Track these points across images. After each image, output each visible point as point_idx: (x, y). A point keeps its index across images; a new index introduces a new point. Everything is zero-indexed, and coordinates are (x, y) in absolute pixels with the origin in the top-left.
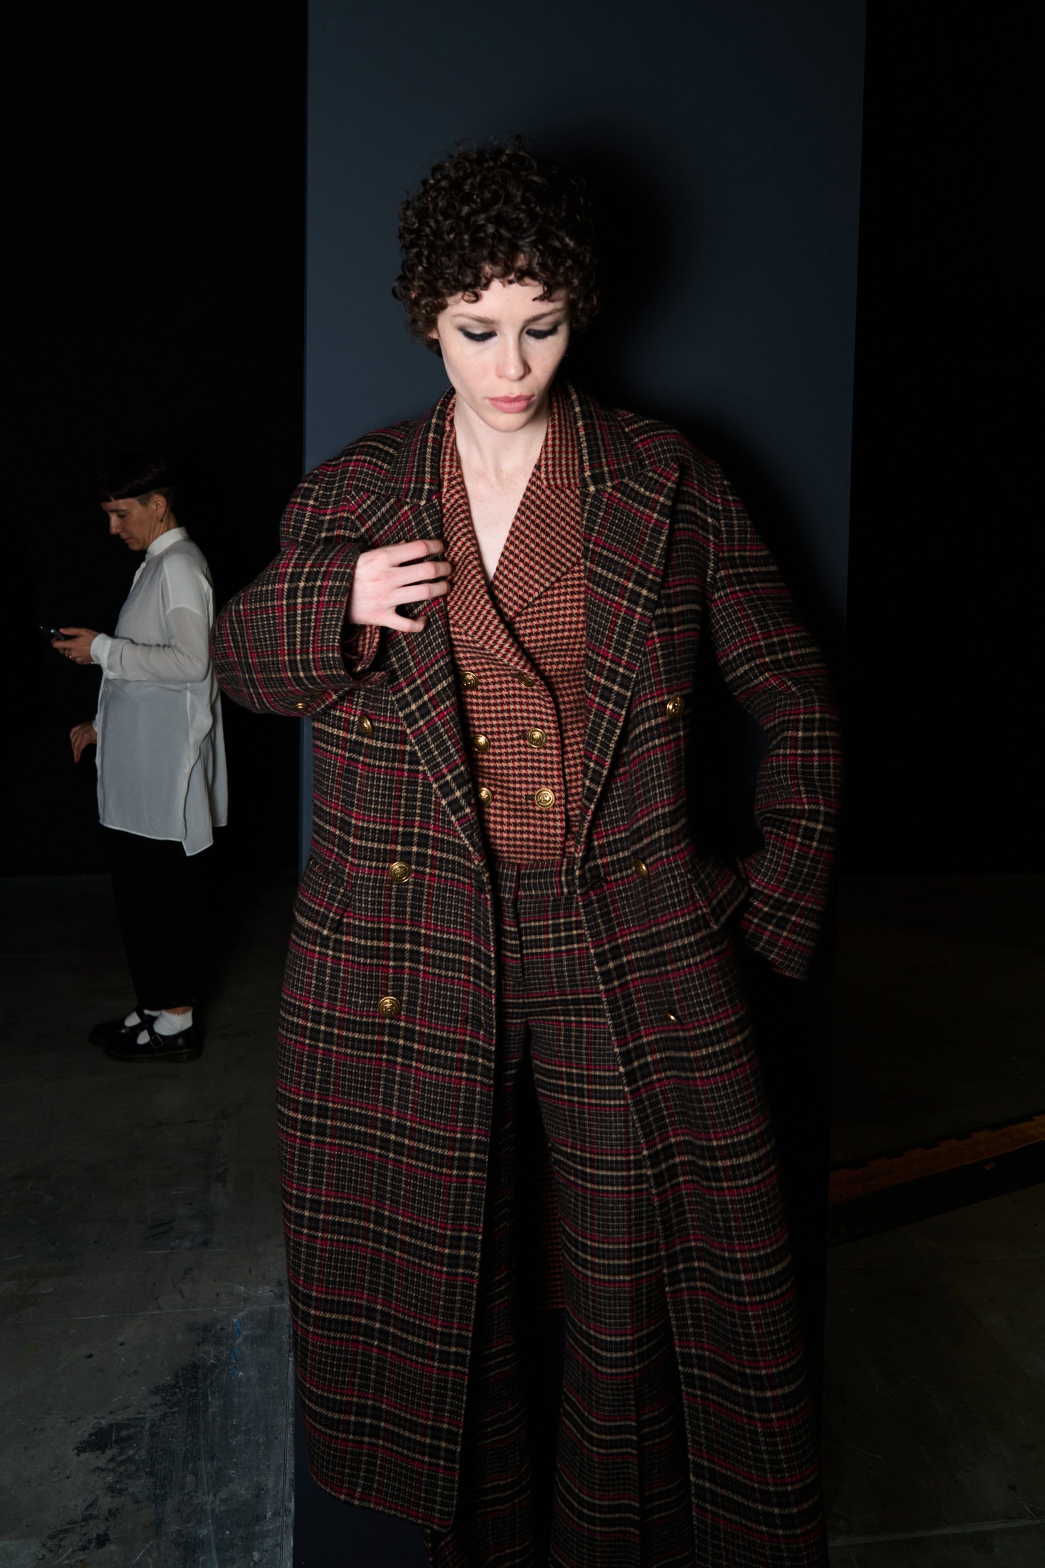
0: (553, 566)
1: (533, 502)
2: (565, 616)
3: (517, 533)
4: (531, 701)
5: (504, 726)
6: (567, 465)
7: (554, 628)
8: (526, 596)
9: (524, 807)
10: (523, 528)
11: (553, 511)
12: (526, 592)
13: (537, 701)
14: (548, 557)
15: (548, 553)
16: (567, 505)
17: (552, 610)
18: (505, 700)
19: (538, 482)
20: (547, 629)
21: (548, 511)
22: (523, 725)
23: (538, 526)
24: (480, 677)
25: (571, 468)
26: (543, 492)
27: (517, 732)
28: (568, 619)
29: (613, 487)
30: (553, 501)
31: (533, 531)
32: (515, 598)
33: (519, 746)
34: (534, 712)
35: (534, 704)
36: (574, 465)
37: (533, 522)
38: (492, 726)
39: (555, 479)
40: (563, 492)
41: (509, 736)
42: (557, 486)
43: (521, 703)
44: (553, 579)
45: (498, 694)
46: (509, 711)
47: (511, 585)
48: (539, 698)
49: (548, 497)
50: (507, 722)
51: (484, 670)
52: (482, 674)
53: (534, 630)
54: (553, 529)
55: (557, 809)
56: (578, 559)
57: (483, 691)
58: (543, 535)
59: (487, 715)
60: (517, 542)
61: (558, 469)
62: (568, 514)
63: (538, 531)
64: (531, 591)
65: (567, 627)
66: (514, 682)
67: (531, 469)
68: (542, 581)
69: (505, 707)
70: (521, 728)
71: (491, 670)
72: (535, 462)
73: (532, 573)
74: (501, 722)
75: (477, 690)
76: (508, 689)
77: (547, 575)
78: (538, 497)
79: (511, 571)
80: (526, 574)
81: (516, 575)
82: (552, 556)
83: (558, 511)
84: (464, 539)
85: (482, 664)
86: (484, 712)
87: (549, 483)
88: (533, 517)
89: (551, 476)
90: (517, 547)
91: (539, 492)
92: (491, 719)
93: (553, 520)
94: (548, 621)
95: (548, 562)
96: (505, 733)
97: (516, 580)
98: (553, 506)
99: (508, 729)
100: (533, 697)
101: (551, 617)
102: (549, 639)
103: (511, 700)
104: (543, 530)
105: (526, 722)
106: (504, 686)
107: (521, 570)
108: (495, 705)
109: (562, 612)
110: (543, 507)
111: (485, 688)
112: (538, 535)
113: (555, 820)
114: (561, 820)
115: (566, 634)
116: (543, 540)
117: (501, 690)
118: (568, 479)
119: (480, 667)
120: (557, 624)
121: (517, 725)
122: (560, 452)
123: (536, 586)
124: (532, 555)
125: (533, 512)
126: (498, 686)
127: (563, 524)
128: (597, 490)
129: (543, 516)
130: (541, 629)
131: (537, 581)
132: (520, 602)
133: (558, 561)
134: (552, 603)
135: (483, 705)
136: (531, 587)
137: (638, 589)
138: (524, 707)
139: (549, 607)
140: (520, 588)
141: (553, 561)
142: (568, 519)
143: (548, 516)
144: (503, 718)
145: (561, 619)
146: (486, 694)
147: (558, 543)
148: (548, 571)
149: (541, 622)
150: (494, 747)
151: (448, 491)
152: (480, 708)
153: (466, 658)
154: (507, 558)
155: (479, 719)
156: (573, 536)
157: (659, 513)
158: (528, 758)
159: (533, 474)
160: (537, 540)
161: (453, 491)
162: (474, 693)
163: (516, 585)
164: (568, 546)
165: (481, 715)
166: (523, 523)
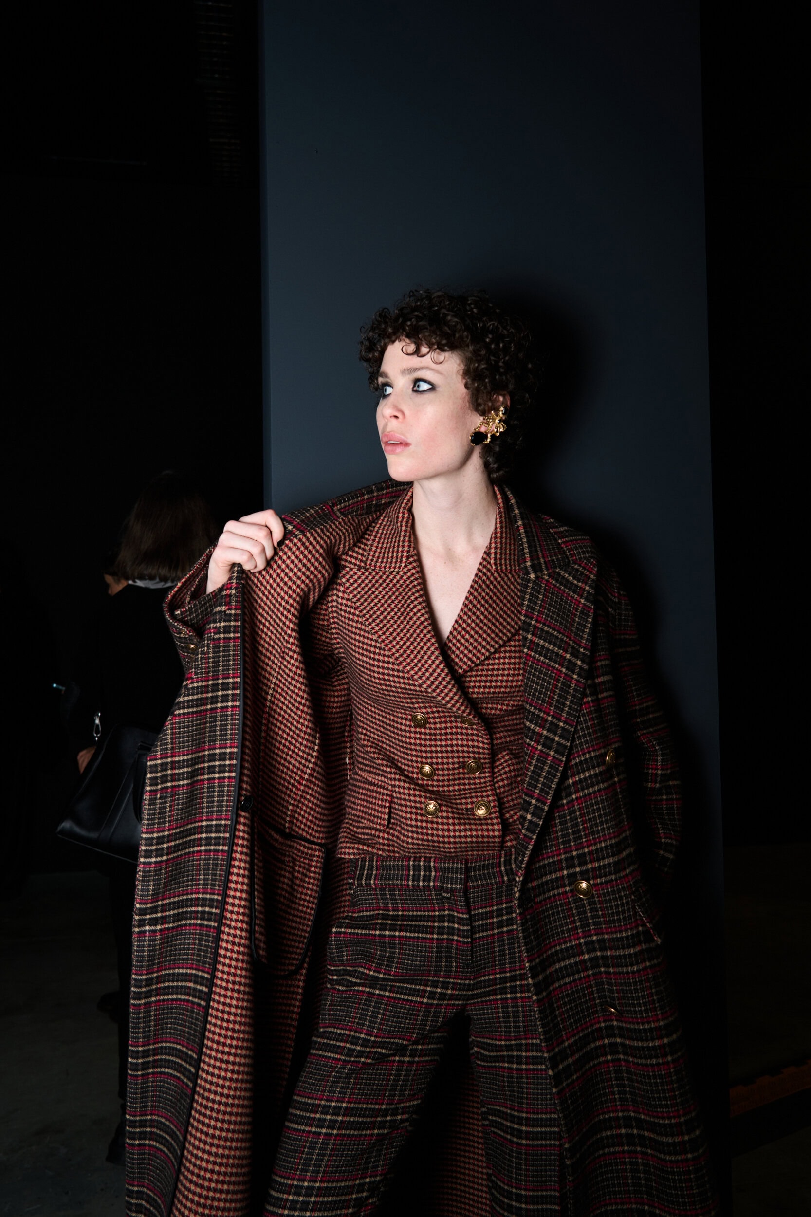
0: (497, 635)
1: (484, 582)
2: (503, 675)
3: (470, 606)
4: (470, 737)
5: (448, 758)
6: (510, 555)
7: (493, 684)
8: (474, 659)
9: (466, 817)
10: (475, 602)
11: (498, 590)
12: (474, 655)
13: (475, 738)
14: (493, 627)
15: (494, 624)
16: (509, 587)
17: (493, 670)
18: (449, 737)
19: (489, 566)
20: (488, 684)
21: (495, 590)
22: (464, 757)
23: (487, 602)
24: (429, 718)
25: (512, 557)
26: (492, 574)
27: (458, 763)
28: (505, 678)
29: (549, 575)
31: (483, 606)
32: (465, 659)
33: (459, 772)
34: (473, 746)
35: (473, 740)
36: (514, 555)
37: (483, 598)
38: (437, 758)
39: (500, 564)
40: (506, 575)
41: (451, 766)
42: (502, 571)
43: (462, 740)
44: (496, 646)
45: (443, 731)
46: (452, 746)
47: (462, 648)
48: (477, 735)
49: (495, 579)
50: (450, 755)
51: (433, 712)
52: (431, 715)
53: (477, 684)
54: (498, 605)
55: (493, 816)
56: (517, 629)
57: (430, 729)
58: (490, 610)
59: (433, 749)
60: (470, 614)
61: (503, 556)
62: (509, 594)
63: (487, 606)
64: (479, 655)
66: (456, 722)
67: (480, 554)
68: (488, 647)
69: (449, 742)
70: (461, 760)
71: (438, 712)
73: (480, 640)
74: (445, 755)
75: (426, 728)
76: (451, 728)
77: (492, 643)
78: (488, 578)
79: (463, 637)
80: (476, 640)
81: (467, 640)
82: (497, 627)
83: (502, 590)
84: (419, 607)
85: (431, 707)
86: (431, 746)
89: (498, 562)
90: (469, 617)
91: (489, 574)
92: (436, 752)
93: (498, 598)
94: (489, 678)
95: (493, 632)
96: (448, 763)
97: (467, 644)
98: (499, 587)
99: (451, 760)
100: (472, 735)
101: (492, 675)
103: (454, 737)
104: (490, 606)
105: (466, 755)
106: (449, 725)
107: (472, 636)
108: (441, 740)
109: (501, 672)
110: (491, 586)
111: (433, 726)
112: (486, 609)
113: (493, 824)
114: (498, 825)
116: (490, 613)
117: (446, 728)
118: (510, 565)
119: (429, 710)
120: (496, 681)
121: (458, 757)
122: (506, 544)
123: (483, 651)
124: (481, 625)
125: (484, 590)
126: (443, 725)
127: (505, 601)
128: (537, 578)
129: (491, 594)
130: (483, 684)
131: (484, 647)
132: (469, 663)
133: (501, 631)
134: (493, 663)
135: (430, 740)
136: (479, 651)
138: (465, 743)
139: (491, 667)
140: (470, 651)
141: (497, 631)
142: (509, 598)
143: (495, 594)
144: (447, 752)
145: (500, 678)
146: (433, 732)
147: (501, 616)
148: (493, 639)
149: (484, 678)
150: (438, 775)
151: (406, 566)
152: (428, 743)
153: (418, 703)
154: (460, 625)
155: (426, 752)
156: (512, 612)
157: (586, 599)
158: (467, 782)
159: (484, 559)
160: (486, 613)
161: (410, 567)
162: (423, 730)
163: (466, 648)
164: (509, 620)
165: (429, 749)
166: (475, 598)
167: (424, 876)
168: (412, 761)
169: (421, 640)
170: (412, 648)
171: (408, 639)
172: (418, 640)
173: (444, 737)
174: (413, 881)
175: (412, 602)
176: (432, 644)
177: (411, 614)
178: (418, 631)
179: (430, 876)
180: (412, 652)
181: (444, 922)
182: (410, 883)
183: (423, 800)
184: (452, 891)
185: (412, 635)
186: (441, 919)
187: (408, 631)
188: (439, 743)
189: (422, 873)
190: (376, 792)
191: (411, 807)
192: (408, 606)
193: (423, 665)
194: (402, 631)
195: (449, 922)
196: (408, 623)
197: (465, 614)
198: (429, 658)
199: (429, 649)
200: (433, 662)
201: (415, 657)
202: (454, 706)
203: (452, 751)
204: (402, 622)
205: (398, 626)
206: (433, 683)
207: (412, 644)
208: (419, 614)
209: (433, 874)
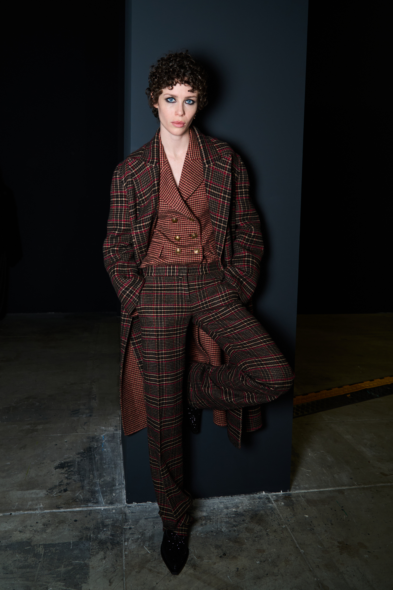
0: (196, 184)
1: (187, 165)
4: (193, 225)
6: (196, 153)
8: (189, 194)
9: (190, 253)
10: (185, 173)
11: (193, 167)
12: (189, 192)
13: (195, 225)
14: (194, 181)
15: (194, 180)
16: (197, 165)
17: (197, 197)
18: (185, 225)
19: (188, 159)
20: (196, 203)
21: (192, 167)
22: (191, 233)
23: (190, 172)
25: (197, 154)
26: (190, 162)
27: (189, 235)
28: (202, 199)
29: (213, 165)
30: (193, 164)
31: (189, 174)
32: (186, 194)
33: (189, 239)
34: (194, 229)
35: (194, 226)
36: (198, 152)
37: (188, 171)
38: (181, 233)
39: (193, 157)
40: (196, 161)
41: (186, 236)
42: (194, 159)
43: (190, 226)
44: (196, 188)
45: (183, 224)
46: (186, 229)
47: (184, 191)
48: (195, 224)
49: (192, 163)
50: (186, 232)
51: (179, 217)
52: (179, 218)
53: (193, 203)
54: (194, 173)
55: (200, 254)
56: (202, 181)
58: (192, 175)
59: (180, 230)
60: (184, 178)
61: (194, 154)
62: (198, 168)
63: (190, 173)
64: (190, 192)
65: (202, 202)
66: (188, 220)
67: (185, 155)
68: (193, 188)
70: (190, 234)
71: (181, 217)
72: (186, 152)
73: (190, 186)
74: (184, 232)
75: (177, 223)
76: (186, 222)
77: (194, 187)
78: (189, 163)
79: (183, 186)
80: (188, 187)
81: (185, 188)
82: (195, 181)
83: (195, 167)
84: (171, 180)
85: (178, 215)
86: (179, 229)
87: (192, 159)
88: (188, 170)
89: (192, 156)
90: (184, 179)
91: (189, 162)
92: (181, 231)
93: (194, 170)
94: (196, 200)
95: (194, 183)
96: (185, 235)
97: (185, 189)
98: (193, 166)
99: (186, 234)
100: (194, 224)
102: (197, 206)
103: (187, 225)
104: (191, 173)
105: (191, 232)
106: (185, 221)
107: (186, 186)
109: (200, 198)
110: (191, 166)
111: (179, 222)
112: (190, 175)
113: (200, 257)
114: (202, 257)
115: (202, 204)
116: (192, 176)
117: (184, 222)
118: (197, 157)
119: (178, 217)
121: (189, 233)
122: (194, 149)
123: (192, 190)
124: (189, 181)
126: (183, 221)
127: (197, 171)
129: (191, 169)
130: (195, 203)
131: (192, 189)
132: (187, 195)
133: (197, 182)
134: (197, 195)
135: (179, 227)
136: (190, 190)
137: (225, 195)
138: (191, 227)
140: (187, 191)
141: (195, 182)
142: (198, 169)
143: (192, 169)
144: (185, 231)
146: (179, 224)
147: (196, 177)
148: (194, 185)
149: (194, 201)
150: (182, 239)
151: (164, 166)
152: (178, 228)
153: (174, 215)
154: (181, 183)
155: (177, 231)
156: (200, 174)
157: (228, 171)
158: (192, 242)
159: (186, 156)
160: (190, 176)
161: (165, 166)
162: (176, 224)
163: (185, 190)
164: (199, 177)
165: (178, 230)
166: (185, 171)
167: (172, 272)
168: (172, 235)
169: (173, 192)
170: (170, 196)
171: (168, 193)
172: (172, 193)
173: (183, 226)
174: (168, 273)
175: (168, 179)
176: (177, 194)
177: (168, 184)
178: (171, 189)
179: (175, 272)
180: (170, 197)
181: (179, 287)
182: (167, 274)
183: (175, 248)
184: (183, 276)
185: (169, 191)
186: (178, 286)
187: (168, 190)
188: (182, 228)
189: (172, 271)
190: (157, 245)
191: (171, 250)
192: (167, 181)
193: (175, 202)
194: (165, 190)
195: (181, 287)
196: (167, 187)
197: (183, 178)
198: (177, 198)
199: (176, 195)
200: (178, 200)
201: (171, 199)
202: (187, 215)
203: (187, 231)
204: (165, 187)
205: (164, 189)
206: (179, 207)
207: (170, 194)
208: (171, 183)
209: (176, 271)
